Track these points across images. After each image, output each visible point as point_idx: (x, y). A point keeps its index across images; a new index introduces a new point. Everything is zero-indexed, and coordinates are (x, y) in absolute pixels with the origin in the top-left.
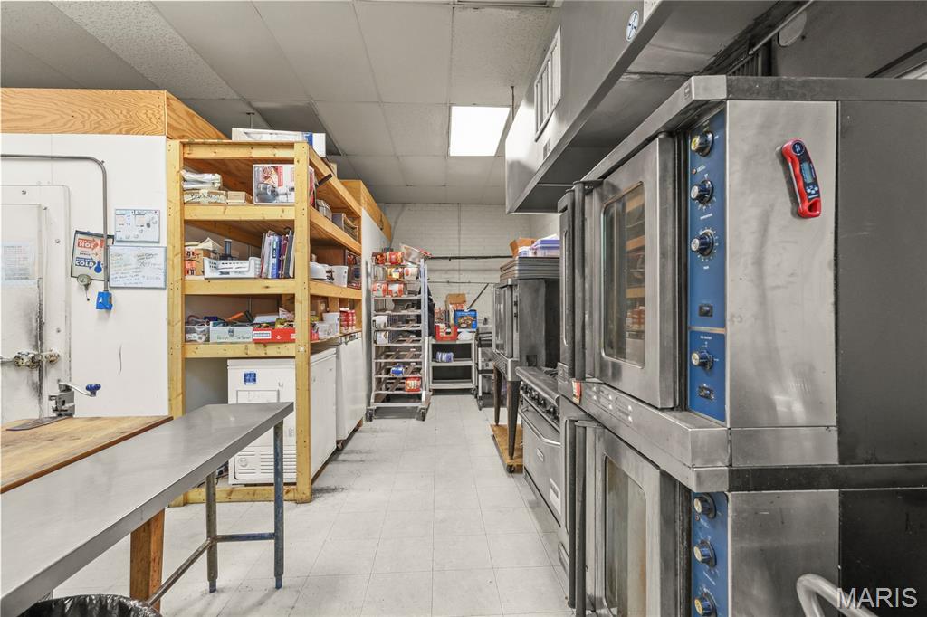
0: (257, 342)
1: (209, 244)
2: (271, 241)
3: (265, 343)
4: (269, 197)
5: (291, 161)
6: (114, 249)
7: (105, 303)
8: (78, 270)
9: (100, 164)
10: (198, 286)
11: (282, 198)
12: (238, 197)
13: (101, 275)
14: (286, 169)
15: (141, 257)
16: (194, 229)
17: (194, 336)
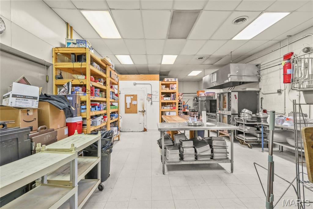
0: (171, 109)
1: (164, 95)
2: (172, 95)
3: (172, 109)
4: (172, 89)
5: (176, 84)
6: (152, 96)
7: (152, 104)
8: (148, 99)
9: (151, 85)
10: (163, 101)
11: (174, 89)
12: (168, 89)
13: (151, 100)
14: (175, 85)
15: (156, 97)
16: (163, 93)
17: (162, 108)
